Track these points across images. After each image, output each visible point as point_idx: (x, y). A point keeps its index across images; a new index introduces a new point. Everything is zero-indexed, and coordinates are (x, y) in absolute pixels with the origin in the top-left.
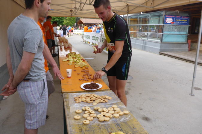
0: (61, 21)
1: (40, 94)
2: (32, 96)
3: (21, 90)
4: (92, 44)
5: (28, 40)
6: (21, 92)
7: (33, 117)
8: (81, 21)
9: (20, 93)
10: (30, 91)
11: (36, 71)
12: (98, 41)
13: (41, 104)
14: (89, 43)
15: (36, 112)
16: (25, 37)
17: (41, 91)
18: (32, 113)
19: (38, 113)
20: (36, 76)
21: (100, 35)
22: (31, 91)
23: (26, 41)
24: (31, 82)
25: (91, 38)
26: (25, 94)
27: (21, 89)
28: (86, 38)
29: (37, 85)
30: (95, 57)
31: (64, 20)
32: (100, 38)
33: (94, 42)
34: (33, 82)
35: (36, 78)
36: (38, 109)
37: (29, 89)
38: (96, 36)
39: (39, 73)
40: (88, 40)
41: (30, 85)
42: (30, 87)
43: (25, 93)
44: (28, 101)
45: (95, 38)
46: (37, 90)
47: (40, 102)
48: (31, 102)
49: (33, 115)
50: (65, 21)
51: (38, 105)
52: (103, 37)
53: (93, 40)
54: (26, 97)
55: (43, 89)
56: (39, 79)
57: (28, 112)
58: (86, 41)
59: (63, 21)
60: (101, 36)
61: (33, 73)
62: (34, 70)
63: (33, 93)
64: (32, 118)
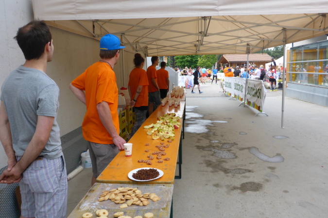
0: (194, 60)
1: (59, 178)
2: (47, 181)
3: (31, 173)
4: (234, 96)
5: (45, 101)
6: (31, 176)
7: (48, 214)
8: (225, 59)
9: (30, 178)
10: (44, 173)
11: (52, 143)
12: (242, 92)
13: (60, 193)
14: (230, 94)
15: (54, 205)
16: (41, 97)
17: (59, 173)
18: (47, 208)
19: (55, 207)
20: (53, 151)
21: (245, 82)
22: (47, 174)
23: (42, 102)
24: (46, 160)
25: (233, 86)
26: (37, 179)
27: (32, 171)
28: (226, 86)
29: (54, 165)
30: (231, 119)
31: (199, 58)
32: (244, 86)
33: (237, 93)
34: (49, 160)
35: (54, 153)
36: (55, 201)
37: (44, 170)
38: (239, 84)
39: (57, 146)
40: (228, 90)
41: (45, 164)
42: (45, 167)
43: (37, 176)
44: (42, 188)
45: (238, 87)
46: (54, 171)
47: (58, 190)
48: (45, 190)
49: (49, 210)
50: (200, 61)
51: (55, 194)
52: (248, 85)
53: (236, 90)
54: (39, 182)
55: (61, 169)
56: (57, 154)
57: (41, 208)
58: (226, 92)
59: (198, 61)
60: (247, 82)
61: (49, 146)
62: (50, 142)
63: (50, 176)
64: (47, 216)
